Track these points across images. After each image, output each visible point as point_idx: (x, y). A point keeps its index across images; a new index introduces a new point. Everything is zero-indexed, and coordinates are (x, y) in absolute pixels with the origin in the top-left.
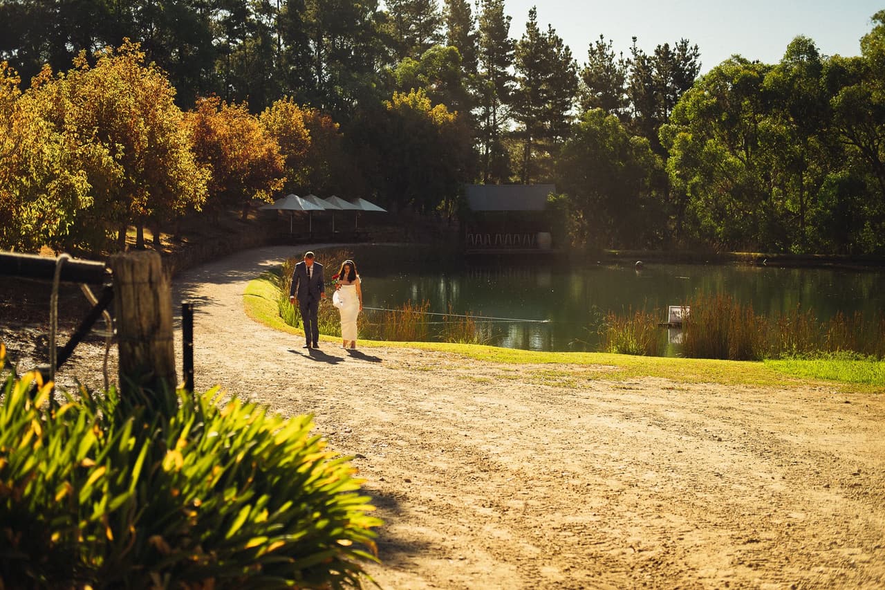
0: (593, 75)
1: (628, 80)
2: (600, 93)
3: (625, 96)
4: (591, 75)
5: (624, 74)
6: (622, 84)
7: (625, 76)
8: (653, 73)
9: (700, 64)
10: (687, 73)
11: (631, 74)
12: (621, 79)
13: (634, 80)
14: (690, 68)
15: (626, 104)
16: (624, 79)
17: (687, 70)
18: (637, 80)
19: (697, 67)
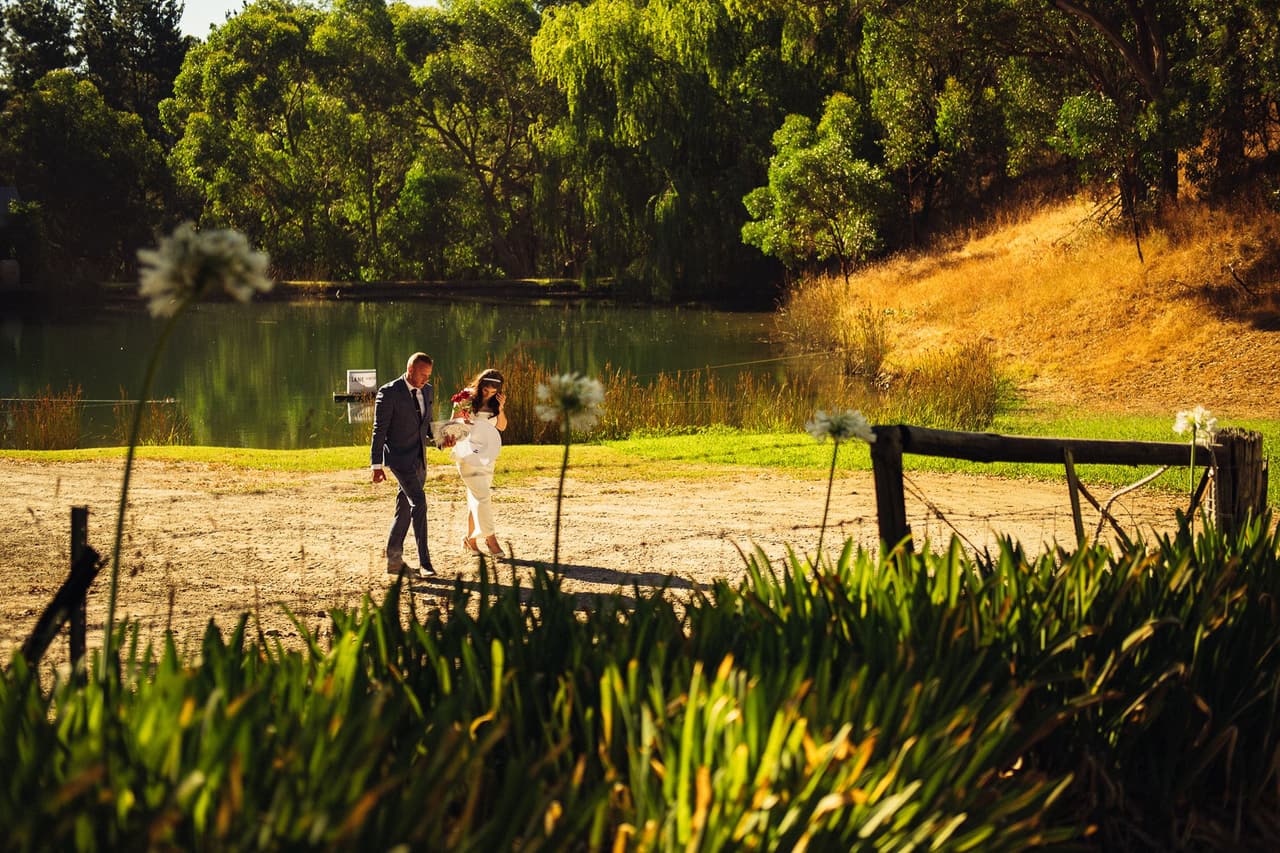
0: (24, 16)
1: (76, 26)
2: (35, 44)
3: (72, 50)
4: (22, 17)
5: (71, 16)
6: (67, 30)
7: (72, 19)
8: (113, 17)
9: (183, 5)
10: (165, 17)
11: (80, 16)
12: (66, 24)
13: (84, 26)
14: (167, 9)
15: (76, 61)
16: (71, 23)
17: (164, 12)
18: (89, 26)
19: (179, 8)
